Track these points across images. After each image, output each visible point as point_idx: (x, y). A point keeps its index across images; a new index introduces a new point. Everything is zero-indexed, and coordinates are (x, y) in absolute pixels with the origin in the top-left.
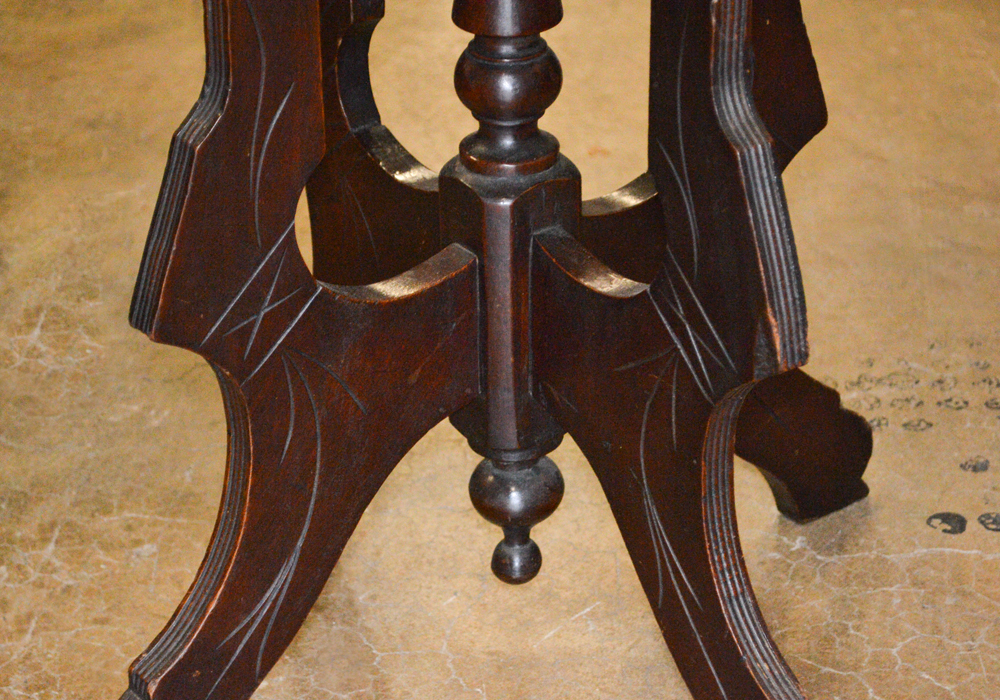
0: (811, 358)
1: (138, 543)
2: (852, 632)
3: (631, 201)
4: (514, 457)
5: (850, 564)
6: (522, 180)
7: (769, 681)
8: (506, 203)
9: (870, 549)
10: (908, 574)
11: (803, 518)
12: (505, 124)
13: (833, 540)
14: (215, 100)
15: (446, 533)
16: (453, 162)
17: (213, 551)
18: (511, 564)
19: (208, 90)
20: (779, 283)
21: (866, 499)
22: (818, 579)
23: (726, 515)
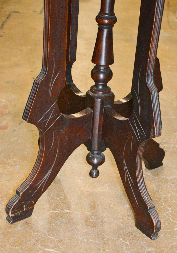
0: (162, 135)
1: (16, 165)
2: (160, 192)
3: (124, 101)
4: (96, 152)
5: (160, 179)
6: (103, 95)
7: (147, 200)
8: (99, 100)
9: (163, 176)
10: (171, 181)
11: (150, 169)
12: (101, 84)
13: (156, 174)
14: (44, 73)
15: (79, 167)
16: (89, 91)
17: (35, 167)
18: (93, 174)
19: (42, 71)
20: (157, 119)
21: (162, 166)
22: (153, 181)
23: (140, 166)
